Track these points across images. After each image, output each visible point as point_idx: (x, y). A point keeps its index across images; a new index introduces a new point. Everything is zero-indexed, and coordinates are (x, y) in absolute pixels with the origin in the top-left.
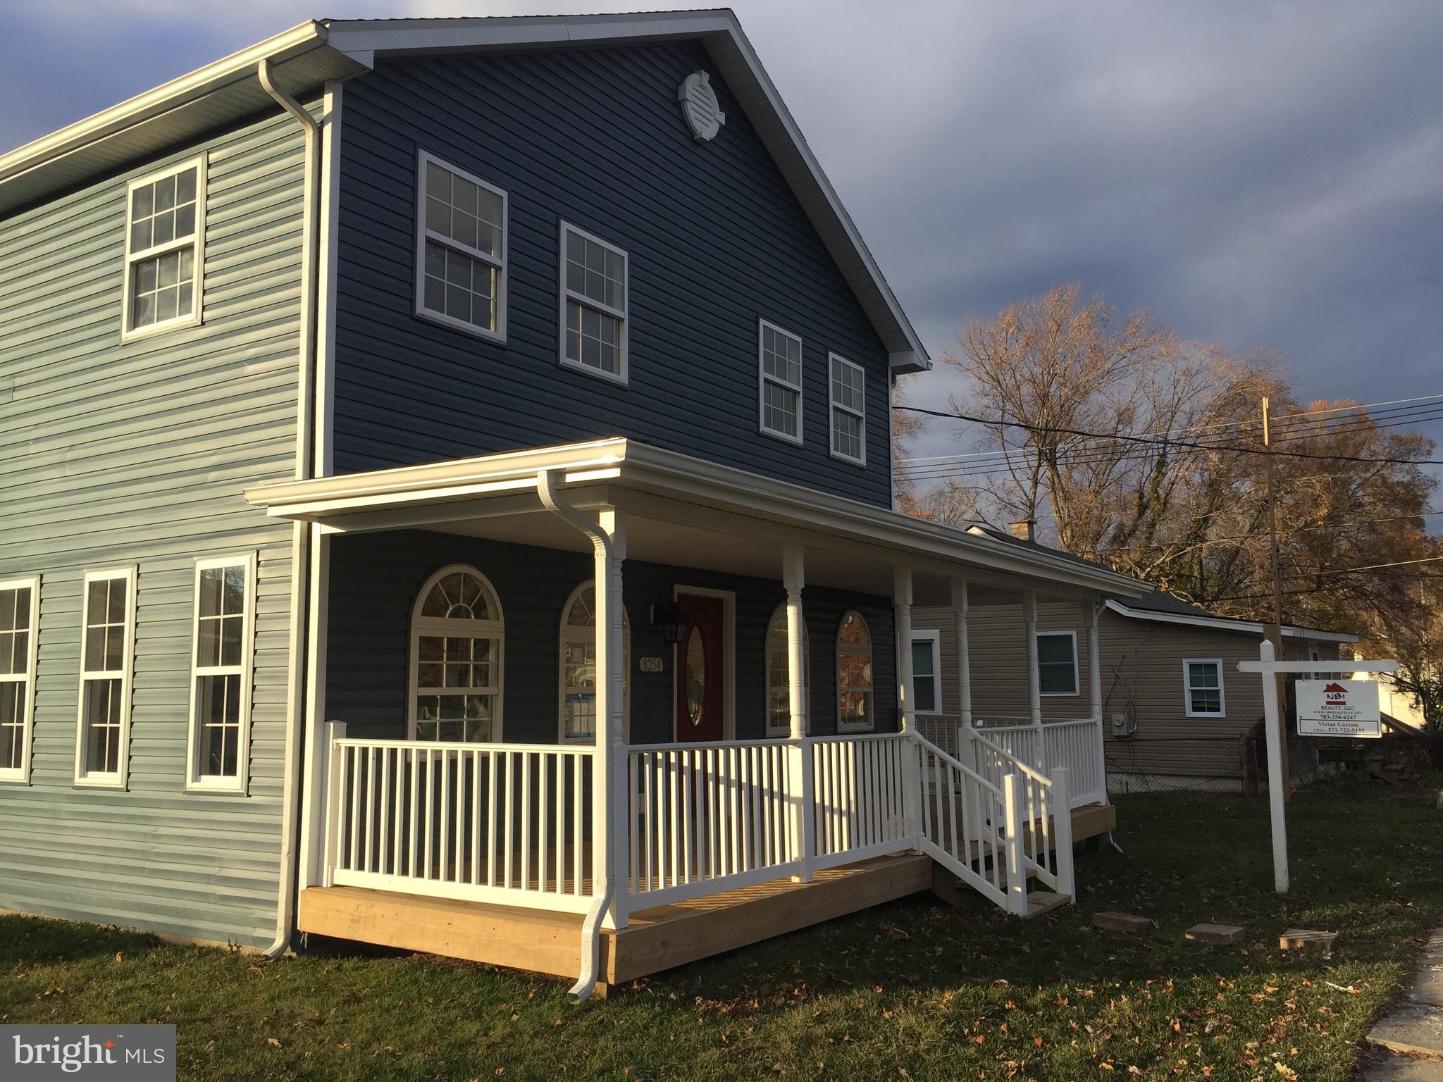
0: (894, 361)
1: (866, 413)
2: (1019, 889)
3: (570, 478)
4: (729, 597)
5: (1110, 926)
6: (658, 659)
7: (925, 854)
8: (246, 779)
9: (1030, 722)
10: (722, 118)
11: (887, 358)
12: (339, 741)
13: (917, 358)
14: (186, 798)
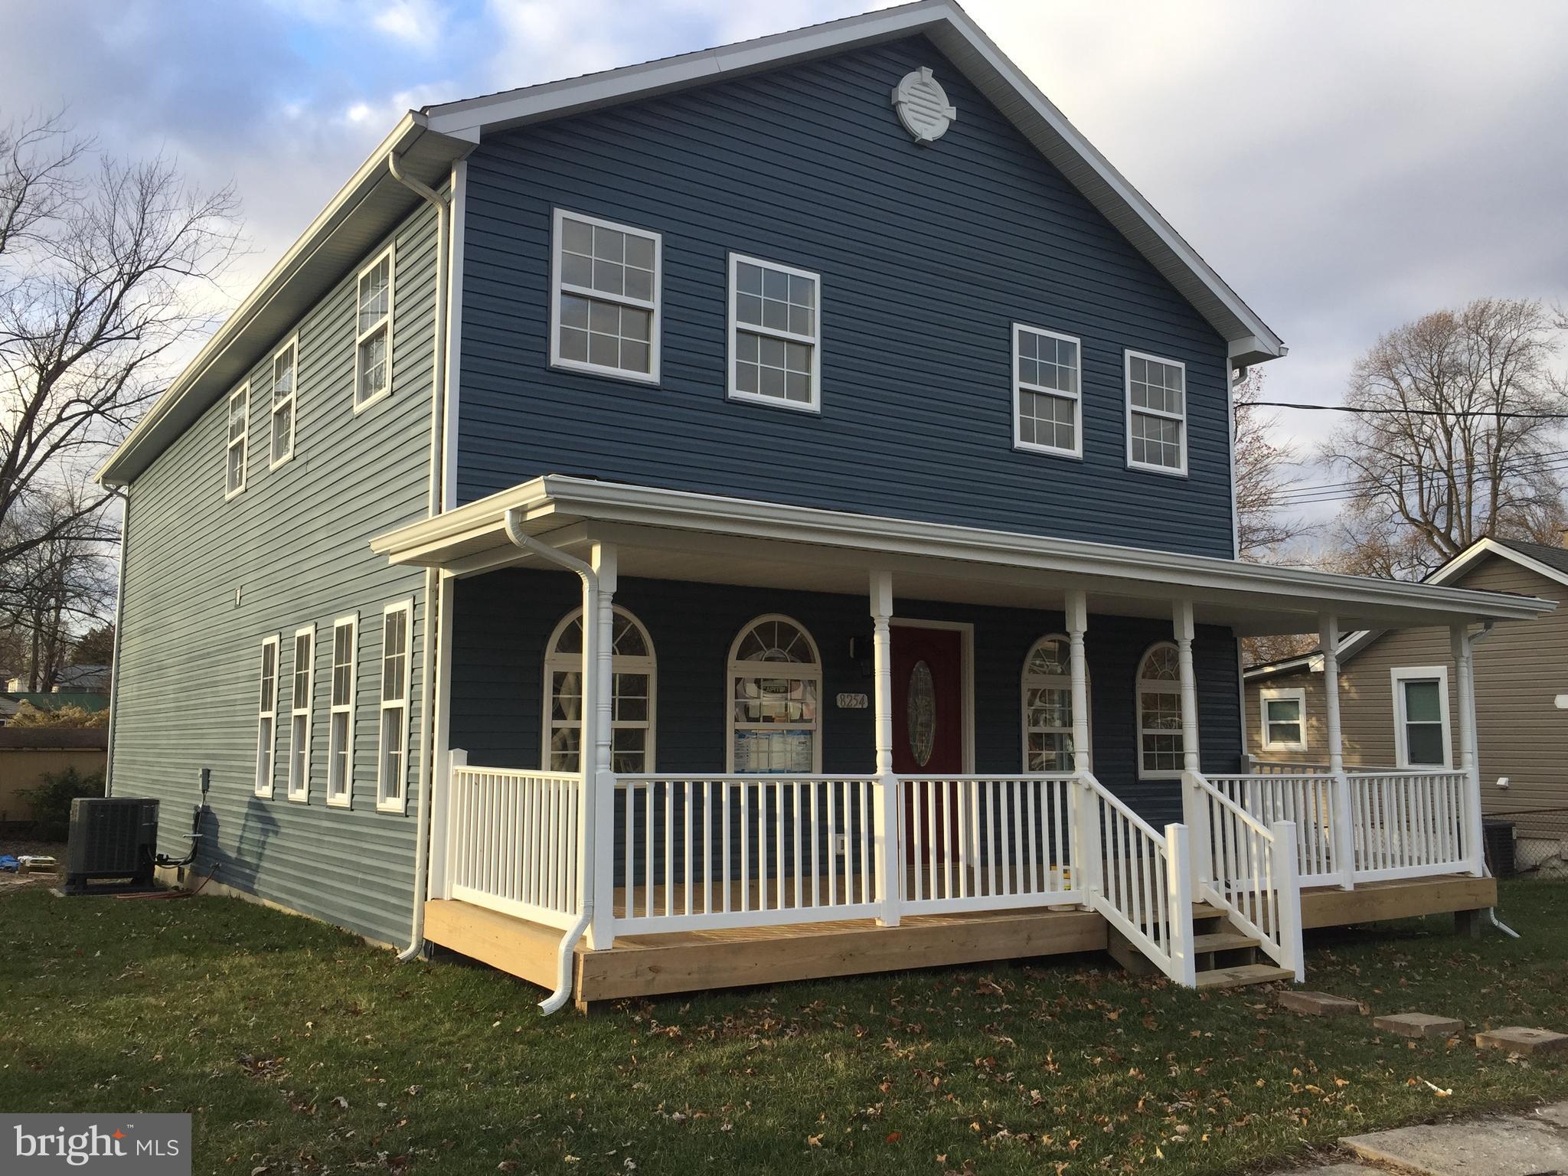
0: (1235, 350)
1: (1188, 414)
2: (1181, 955)
3: (531, 516)
4: (967, 629)
5: (1296, 1006)
6: (861, 695)
7: (1096, 911)
8: (404, 799)
9: (1328, 769)
10: (952, 113)
11: (1225, 349)
12: (457, 767)
13: (1260, 344)
14: (377, 816)
